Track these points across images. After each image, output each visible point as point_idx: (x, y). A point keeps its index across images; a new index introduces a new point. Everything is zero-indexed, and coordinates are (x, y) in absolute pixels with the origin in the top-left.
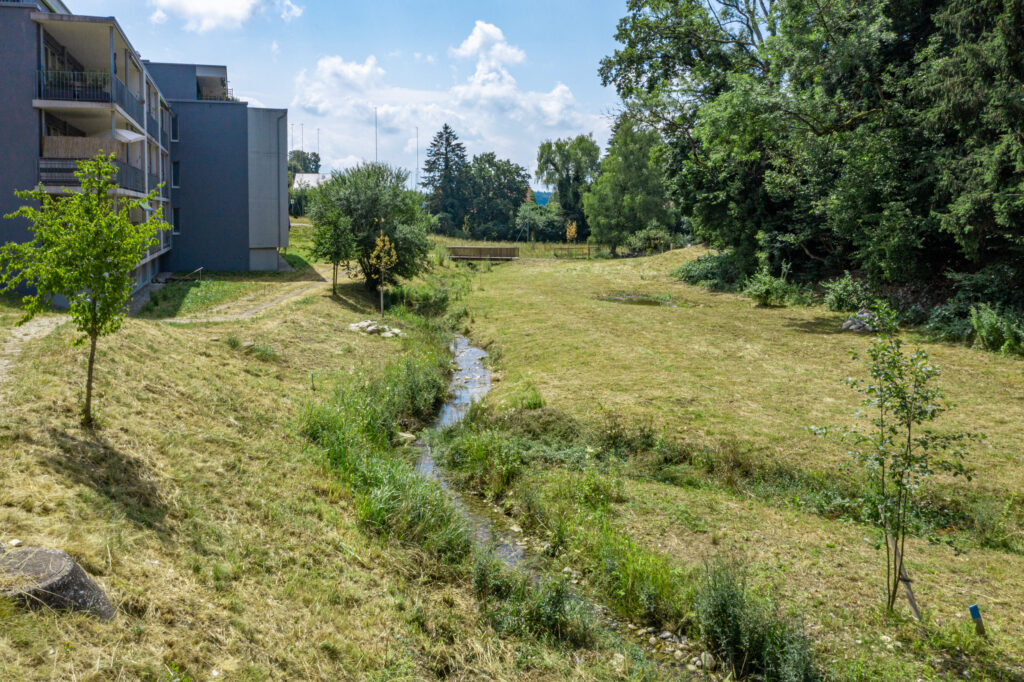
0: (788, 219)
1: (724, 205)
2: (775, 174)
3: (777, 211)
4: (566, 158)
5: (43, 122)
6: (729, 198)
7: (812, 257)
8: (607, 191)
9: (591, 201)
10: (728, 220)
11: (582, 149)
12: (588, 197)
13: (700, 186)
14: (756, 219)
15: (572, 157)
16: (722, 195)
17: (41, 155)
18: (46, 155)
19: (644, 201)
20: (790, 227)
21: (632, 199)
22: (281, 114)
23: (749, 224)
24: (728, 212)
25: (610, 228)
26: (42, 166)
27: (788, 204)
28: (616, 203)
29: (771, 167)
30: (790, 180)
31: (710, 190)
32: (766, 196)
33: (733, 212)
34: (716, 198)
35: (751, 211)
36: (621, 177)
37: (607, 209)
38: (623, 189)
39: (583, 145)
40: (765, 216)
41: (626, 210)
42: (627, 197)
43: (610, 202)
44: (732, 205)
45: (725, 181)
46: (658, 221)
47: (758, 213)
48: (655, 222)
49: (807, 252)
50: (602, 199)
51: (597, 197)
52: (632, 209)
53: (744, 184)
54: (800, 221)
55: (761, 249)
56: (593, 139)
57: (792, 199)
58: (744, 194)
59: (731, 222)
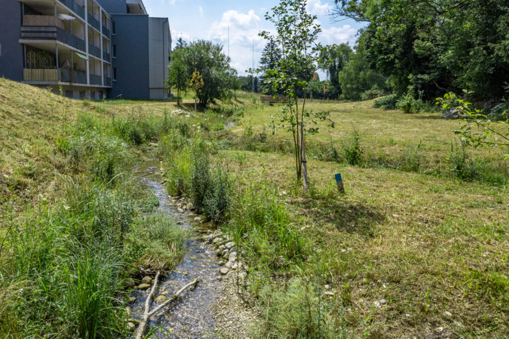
0: (427, 68)
1: (392, 62)
2: (420, 42)
3: (421, 63)
4: (334, 55)
5: (23, 8)
6: (396, 57)
7: (440, 88)
8: (352, 70)
9: (343, 75)
10: (395, 70)
11: (343, 51)
12: (341, 74)
13: (380, 52)
14: (409, 69)
15: (337, 55)
16: (392, 56)
17: (22, 24)
18: (24, 24)
19: (371, 75)
20: (427, 72)
21: (365, 74)
22: (164, 21)
23: (405, 71)
24: (395, 65)
25: (353, 89)
26: (22, 30)
27: (427, 59)
28: (356, 77)
29: (418, 38)
30: (427, 44)
31: (386, 54)
32: (416, 55)
33: (397, 65)
34: (388, 58)
35: (407, 64)
36: (360, 63)
37: (352, 80)
38: (360, 69)
39: (343, 48)
40: (415, 66)
41: (361, 80)
42: (362, 73)
43: (353, 76)
44: (397, 61)
45: (394, 49)
46: (377, 86)
47: (411, 64)
48: (375, 86)
49: (437, 85)
50: (349, 74)
51: (346, 73)
52: (364, 80)
53: (404, 49)
54: (433, 68)
55: (411, 84)
56: (349, 45)
57: (430, 55)
58: (403, 54)
59: (396, 71)
